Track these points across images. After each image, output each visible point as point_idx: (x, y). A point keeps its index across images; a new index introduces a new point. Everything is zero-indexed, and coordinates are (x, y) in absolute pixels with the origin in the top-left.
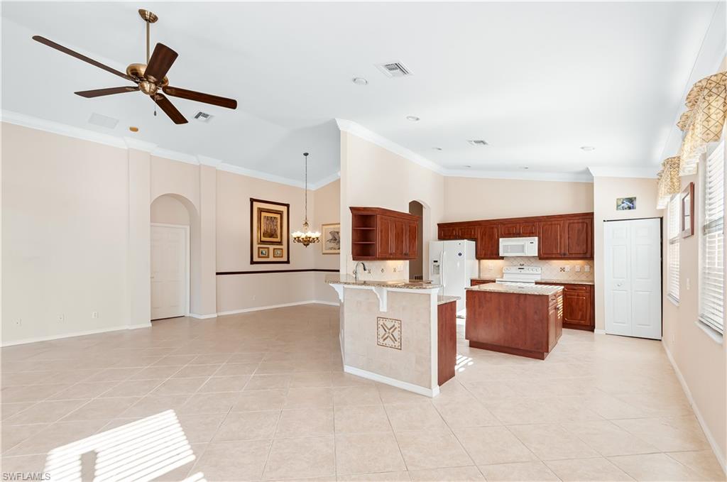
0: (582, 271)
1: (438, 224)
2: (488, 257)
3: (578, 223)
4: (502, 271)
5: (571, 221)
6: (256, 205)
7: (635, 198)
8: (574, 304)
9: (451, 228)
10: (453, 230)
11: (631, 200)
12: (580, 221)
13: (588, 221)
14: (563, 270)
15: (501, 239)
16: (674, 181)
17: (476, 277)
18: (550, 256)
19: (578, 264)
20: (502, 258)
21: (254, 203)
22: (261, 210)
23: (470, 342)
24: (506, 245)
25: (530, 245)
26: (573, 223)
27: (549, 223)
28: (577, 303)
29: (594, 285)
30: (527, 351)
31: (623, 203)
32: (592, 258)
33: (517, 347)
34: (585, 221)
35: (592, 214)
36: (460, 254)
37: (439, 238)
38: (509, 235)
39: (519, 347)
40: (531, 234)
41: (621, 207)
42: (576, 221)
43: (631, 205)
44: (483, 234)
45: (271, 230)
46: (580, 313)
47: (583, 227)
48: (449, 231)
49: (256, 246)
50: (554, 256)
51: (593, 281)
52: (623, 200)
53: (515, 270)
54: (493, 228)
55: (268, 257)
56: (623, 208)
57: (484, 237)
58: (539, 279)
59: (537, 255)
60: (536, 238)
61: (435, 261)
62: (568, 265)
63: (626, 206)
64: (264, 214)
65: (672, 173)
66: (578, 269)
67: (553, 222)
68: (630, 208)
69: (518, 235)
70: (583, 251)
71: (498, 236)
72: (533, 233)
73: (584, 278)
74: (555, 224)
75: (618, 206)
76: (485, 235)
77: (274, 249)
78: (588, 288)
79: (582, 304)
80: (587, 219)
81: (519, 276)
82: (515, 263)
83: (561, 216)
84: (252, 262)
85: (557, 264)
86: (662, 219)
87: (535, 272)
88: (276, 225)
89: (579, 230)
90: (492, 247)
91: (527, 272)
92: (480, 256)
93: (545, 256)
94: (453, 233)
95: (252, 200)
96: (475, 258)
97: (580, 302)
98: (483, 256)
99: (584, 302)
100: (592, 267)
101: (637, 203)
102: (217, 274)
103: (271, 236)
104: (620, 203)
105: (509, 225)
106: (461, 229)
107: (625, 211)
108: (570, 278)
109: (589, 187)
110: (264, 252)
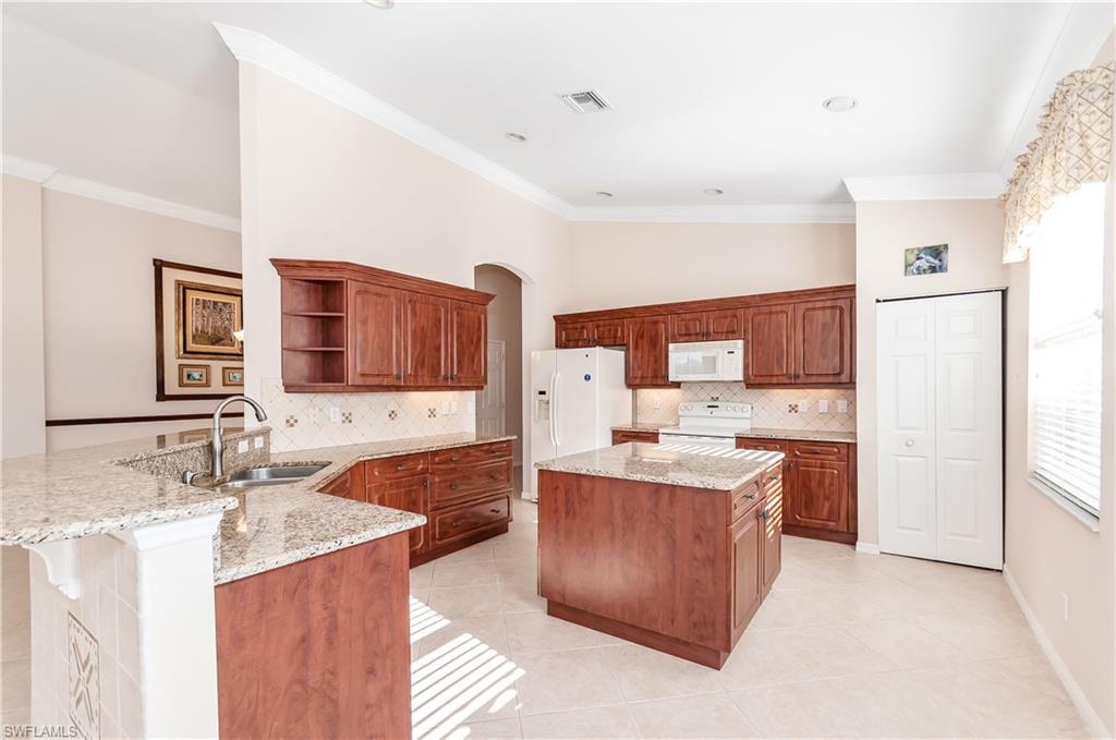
0: (831, 413)
1: (555, 317)
2: (649, 381)
3: (824, 308)
4: (677, 412)
5: (810, 305)
6: (169, 276)
7: (946, 246)
8: (813, 484)
9: (579, 326)
10: (583, 328)
11: (937, 252)
12: (829, 304)
13: (844, 304)
14: (794, 409)
15: (671, 346)
16: (1090, 142)
17: (625, 423)
18: (767, 380)
19: (823, 398)
20: (677, 385)
21: (165, 270)
22: (183, 288)
23: (549, 601)
24: (683, 358)
25: (728, 358)
26: (814, 309)
27: (766, 310)
28: (821, 483)
29: (855, 444)
30: (677, 640)
31: (918, 259)
32: (851, 384)
33: (653, 627)
34: (839, 303)
35: (852, 288)
36: (587, 378)
37: (557, 346)
38: (690, 336)
39: (658, 627)
40: (730, 334)
41: (913, 268)
42: (818, 305)
43: (937, 262)
44: (640, 336)
45: (215, 328)
46: (827, 505)
47: (833, 318)
48: (574, 330)
49: (172, 363)
50: (775, 380)
51: (854, 434)
52: (920, 250)
53: (700, 409)
54: (656, 323)
55: (208, 385)
56: (920, 271)
57: (640, 341)
58: (744, 428)
59: (741, 378)
60: (740, 343)
61: (541, 393)
62: (804, 398)
63: (926, 266)
64: (192, 295)
65: (1084, 119)
66: (823, 406)
67: (774, 309)
68: (933, 269)
69: (705, 336)
70: (834, 369)
71: (667, 339)
72: (734, 332)
73: (835, 426)
74: (777, 313)
75: (907, 266)
76: (642, 337)
77: (224, 369)
78: (844, 451)
79: (831, 484)
80: (841, 299)
81: (708, 423)
82: (702, 394)
83: (790, 295)
84: (162, 396)
85: (783, 397)
86: (1004, 293)
87: (740, 414)
88: (230, 320)
89: (825, 324)
90: (656, 362)
91: (725, 414)
92: (634, 382)
93: (758, 381)
94: (582, 333)
95: (159, 265)
96: (624, 385)
97: (827, 481)
98: (637, 382)
99: (836, 481)
100: (852, 403)
101: (951, 258)
102: (49, 423)
103: (217, 341)
104: (912, 258)
105: (688, 316)
106: (598, 326)
107: (923, 276)
108: (809, 428)
109: (847, 233)
110: (196, 375)
